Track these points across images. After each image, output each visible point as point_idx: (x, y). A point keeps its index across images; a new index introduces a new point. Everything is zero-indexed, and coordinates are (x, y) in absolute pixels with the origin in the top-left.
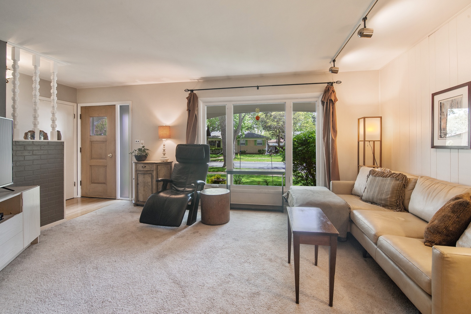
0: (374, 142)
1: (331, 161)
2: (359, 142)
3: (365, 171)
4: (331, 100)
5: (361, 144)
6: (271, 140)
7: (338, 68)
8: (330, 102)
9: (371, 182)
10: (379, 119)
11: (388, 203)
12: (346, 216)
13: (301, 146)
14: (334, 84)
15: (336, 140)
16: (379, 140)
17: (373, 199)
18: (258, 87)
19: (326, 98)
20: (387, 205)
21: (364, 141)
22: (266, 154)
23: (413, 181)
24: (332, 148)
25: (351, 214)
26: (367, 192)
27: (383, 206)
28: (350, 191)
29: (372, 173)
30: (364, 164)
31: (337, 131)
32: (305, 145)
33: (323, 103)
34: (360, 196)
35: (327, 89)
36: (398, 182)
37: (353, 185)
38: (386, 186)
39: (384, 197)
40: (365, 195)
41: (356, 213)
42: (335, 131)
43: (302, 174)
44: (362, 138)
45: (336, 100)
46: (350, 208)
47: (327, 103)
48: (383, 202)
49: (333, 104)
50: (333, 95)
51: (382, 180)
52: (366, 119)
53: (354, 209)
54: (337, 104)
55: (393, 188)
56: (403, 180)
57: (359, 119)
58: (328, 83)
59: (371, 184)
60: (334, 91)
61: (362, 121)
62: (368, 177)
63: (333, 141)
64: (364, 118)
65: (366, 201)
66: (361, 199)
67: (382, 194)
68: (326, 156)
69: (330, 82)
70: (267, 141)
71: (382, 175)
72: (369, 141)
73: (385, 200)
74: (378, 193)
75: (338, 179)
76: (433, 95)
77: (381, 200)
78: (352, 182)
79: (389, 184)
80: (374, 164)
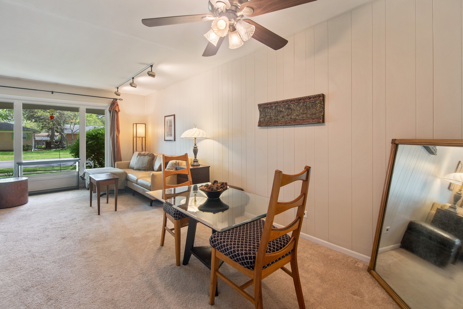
0: (142, 137)
1: (116, 150)
2: (133, 138)
3: (136, 154)
4: (116, 111)
5: (135, 138)
6: (40, 133)
7: (120, 93)
8: (115, 112)
9: (138, 159)
10: (144, 125)
11: (146, 169)
12: (125, 177)
13: (91, 140)
14: (118, 100)
15: (119, 136)
16: (145, 136)
17: (139, 168)
18: (52, 92)
19: (113, 108)
20: (146, 170)
21: (136, 137)
22: (33, 150)
23: (156, 156)
24: (116, 142)
25: (127, 176)
26: (137, 165)
27: (144, 171)
28: (128, 167)
29: (139, 155)
30: (136, 151)
31: (119, 131)
32: (94, 139)
33: (110, 111)
34: (133, 168)
35: (113, 103)
36: (150, 157)
37: (129, 163)
38: (145, 161)
39: (144, 166)
40: (135, 167)
41: (129, 175)
42: (118, 131)
43: (90, 164)
44: (135, 135)
45: (119, 111)
46: (126, 173)
47: (113, 112)
48: (144, 168)
49: (117, 113)
50: (117, 107)
51: (144, 158)
52: (137, 124)
53: (129, 173)
54: (120, 114)
55: (148, 161)
56: (152, 156)
57: (133, 124)
58: (114, 99)
59: (138, 160)
60: (117, 105)
61: (135, 125)
62: (137, 157)
63: (117, 137)
64: (136, 124)
65: (136, 170)
66: (134, 170)
67: (143, 165)
68: (112, 147)
69: (115, 99)
70: (34, 135)
71: (144, 155)
72: (139, 137)
73: (145, 167)
74: (142, 164)
75: (121, 161)
76: (165, 117)
77: (143, 167)
78: (129, 161)
79: (146, 159)
80: (142, 151)
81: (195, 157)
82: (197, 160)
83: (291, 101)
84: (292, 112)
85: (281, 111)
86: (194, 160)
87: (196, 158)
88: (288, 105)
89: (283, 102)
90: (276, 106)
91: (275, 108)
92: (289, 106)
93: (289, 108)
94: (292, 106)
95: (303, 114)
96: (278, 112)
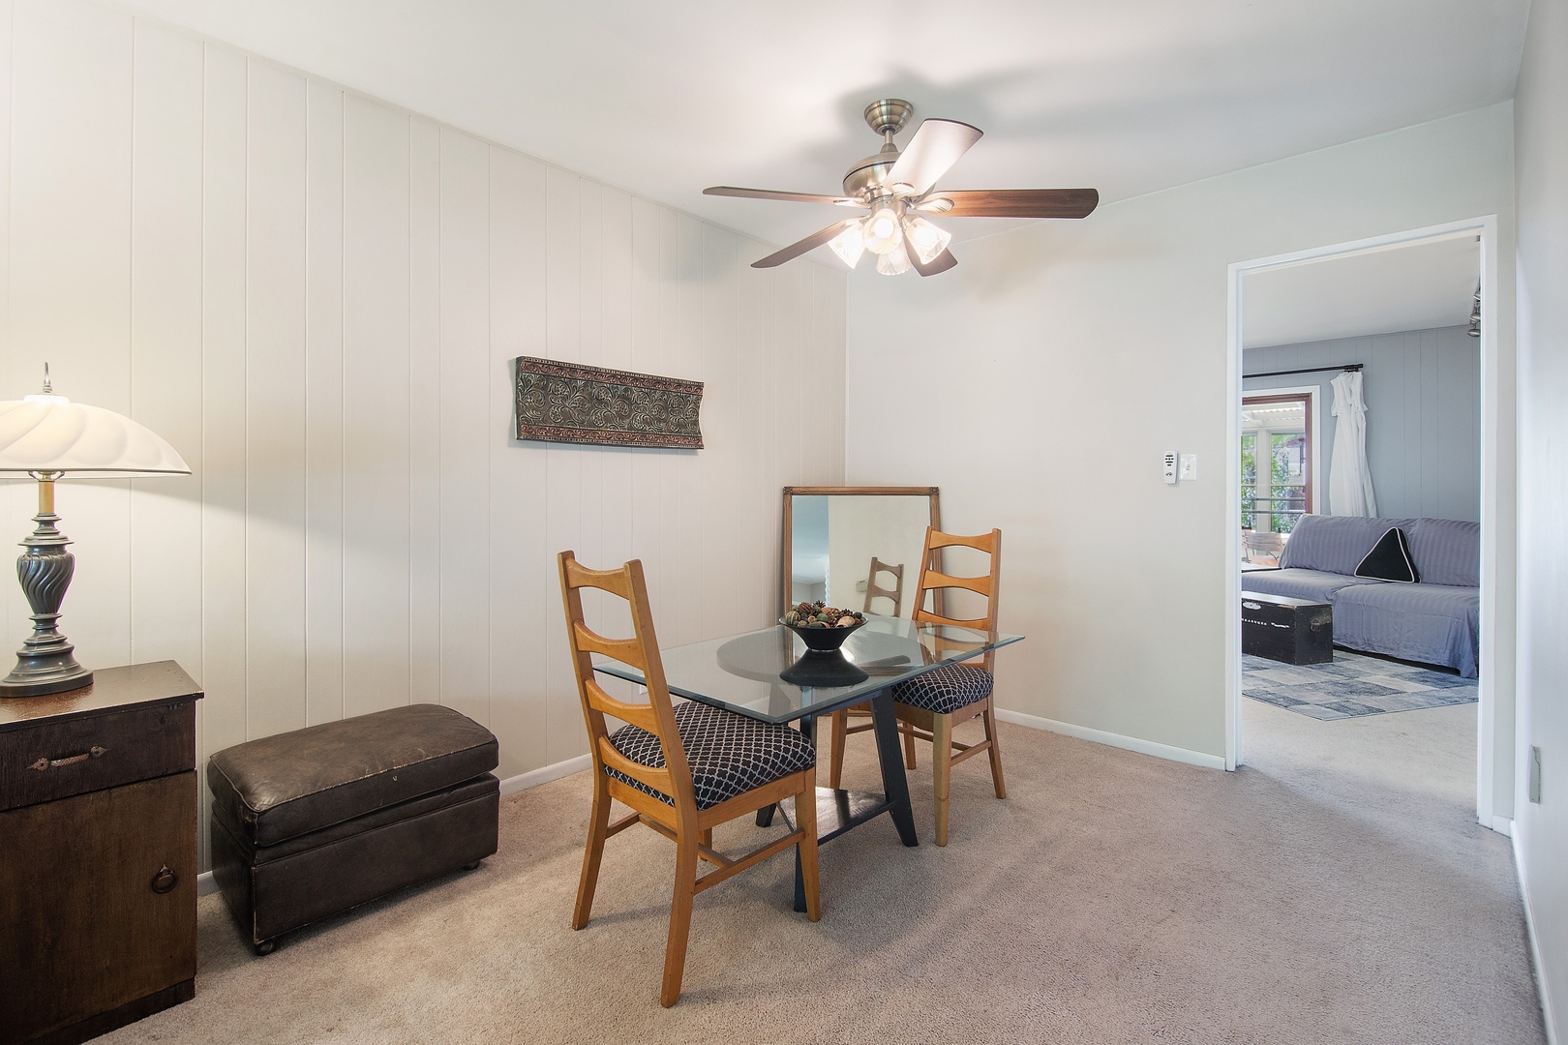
81: (47, 625)
82: (61, 642)
83: (636, 378)
84: (631, 411)
85: (600, 401)
86: (30, 645)
87: (53, 629)
88: (623, 387)
89: (614, 376)
90: (587, 381)
91: (585, 385)
92: (626, 390)
93: (625, 398)
94: (635, 395)
95: (660, 421)
96: (591, 399)
